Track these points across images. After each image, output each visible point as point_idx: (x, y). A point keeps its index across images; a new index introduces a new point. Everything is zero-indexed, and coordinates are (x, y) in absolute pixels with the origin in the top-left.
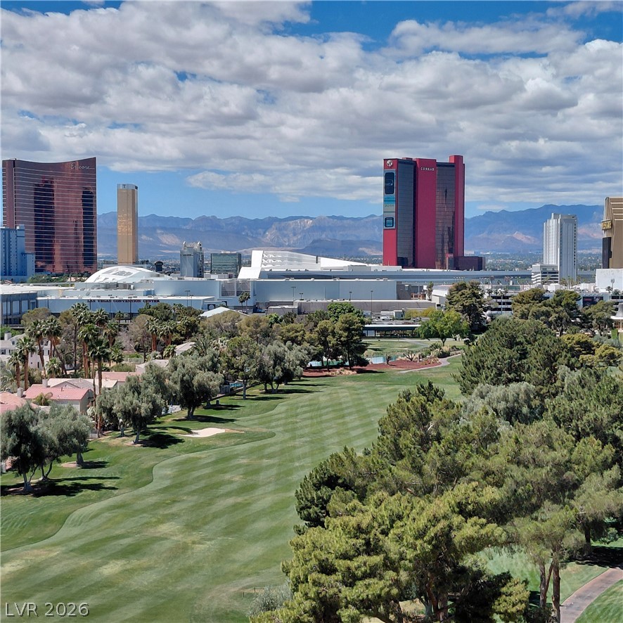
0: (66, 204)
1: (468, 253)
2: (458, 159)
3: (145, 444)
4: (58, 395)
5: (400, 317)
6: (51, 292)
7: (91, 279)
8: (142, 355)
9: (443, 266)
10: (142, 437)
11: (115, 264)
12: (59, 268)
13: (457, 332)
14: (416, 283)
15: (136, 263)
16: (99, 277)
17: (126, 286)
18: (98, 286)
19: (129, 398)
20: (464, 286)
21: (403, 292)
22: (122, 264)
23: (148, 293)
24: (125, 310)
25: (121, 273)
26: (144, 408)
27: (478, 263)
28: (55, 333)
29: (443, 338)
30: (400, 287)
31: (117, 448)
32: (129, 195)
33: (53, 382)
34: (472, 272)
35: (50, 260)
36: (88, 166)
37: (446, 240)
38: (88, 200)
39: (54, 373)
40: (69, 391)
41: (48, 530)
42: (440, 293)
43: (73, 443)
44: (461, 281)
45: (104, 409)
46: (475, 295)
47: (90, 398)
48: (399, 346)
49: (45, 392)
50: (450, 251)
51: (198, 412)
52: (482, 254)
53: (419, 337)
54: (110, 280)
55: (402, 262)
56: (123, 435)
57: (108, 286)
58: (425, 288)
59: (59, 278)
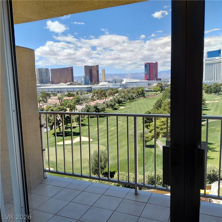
0: (94, 72)
1: (158, 78)
2: (157, 62)
3: (113, 110)
4: (99, 102)
5: (149, 89)
6: (94, 86)
7: (99, 84)
8: (109, 96)
9: (154, 80)
10: (113, 109)
11: (102, 82)
12: (94, 83)
13: (159, 91)
14: (151, 83)
15: (105, 81)
16: (101, 84)
17: (105, 85)
18: (100, 85)
19: (111, 102)
20: (160, 83)
21: (149, 85)
22: (103, 82)
23: (108, 86)
24: (105, 89)
25: (104, 83)
26: (113, 104)
27: (160, 79)
28: (97, 93)
29: (157, 92)
30: (148, 84)
31: (109, 110)
32: (104, 71)
33: (98, 100)
34: (160, 81)
35: (92, 81)
36: (97, 66)
37: (155, 76)
38: (98, 71)
39: (98, 99)
40: (100, 102)
41: (102, 123)
42: (155, 84)
43: (103, 110)
44: (159, 82)
45: (107, 104)
46: (161, 84)
47: (104, 103)
48: (150, 93)
49: (97, 102)
50: (156, 78)
51: (120, 104)
52: (160, 78)
53: (153, 92)
54: (102, 84)
55: (148, 80)
56: (110, 108)
57: (102, 85)
58: (152, 84)
59: (94, 84)
